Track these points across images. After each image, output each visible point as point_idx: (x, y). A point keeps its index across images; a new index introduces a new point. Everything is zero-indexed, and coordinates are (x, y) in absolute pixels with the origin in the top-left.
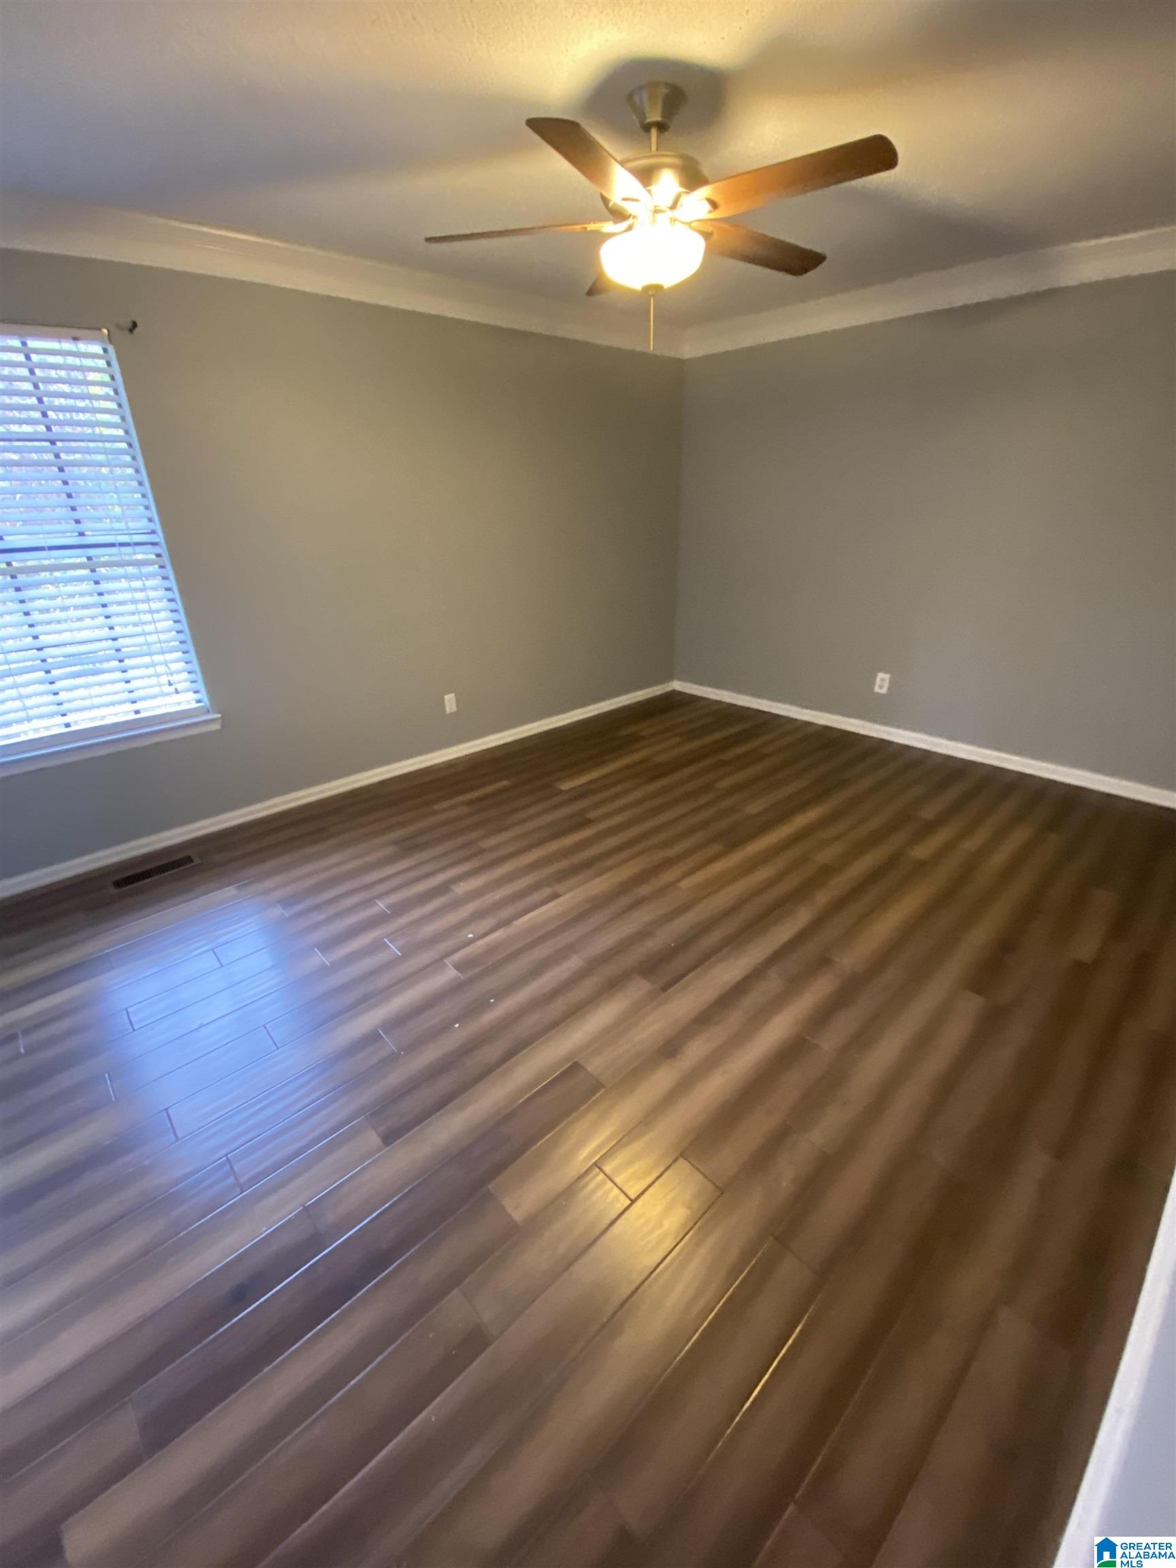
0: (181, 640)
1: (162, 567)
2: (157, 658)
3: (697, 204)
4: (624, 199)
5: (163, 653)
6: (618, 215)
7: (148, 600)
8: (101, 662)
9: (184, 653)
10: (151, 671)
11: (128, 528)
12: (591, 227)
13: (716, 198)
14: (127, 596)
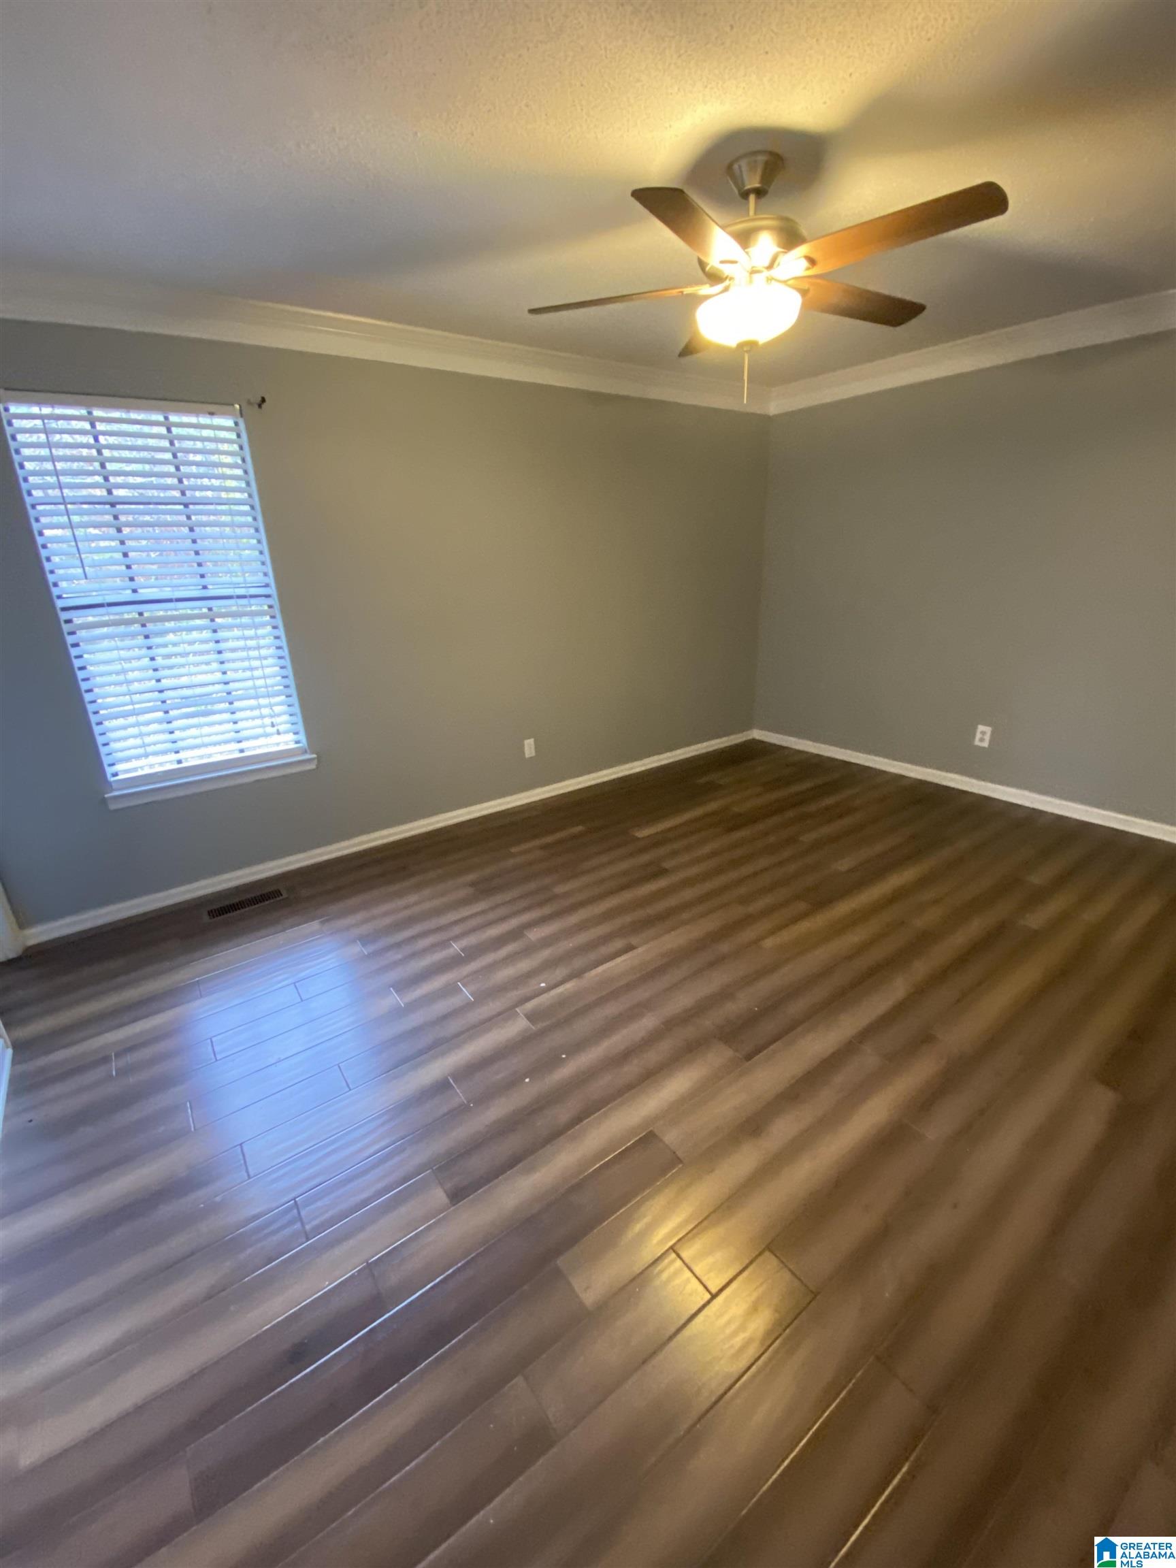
0: (285, 685)
1: (273, 617)
2: (263, 701)
3: (795, 263)
4: (722, 262)
5: (269, 696)
6: (714, 278)
7: (258, 648)
8: (213, 703)
9: (287, 696)
10: (256, 713)
11: (245, 582)
12: (687, 291)
13: (813, 256)
14: (241, 643)
